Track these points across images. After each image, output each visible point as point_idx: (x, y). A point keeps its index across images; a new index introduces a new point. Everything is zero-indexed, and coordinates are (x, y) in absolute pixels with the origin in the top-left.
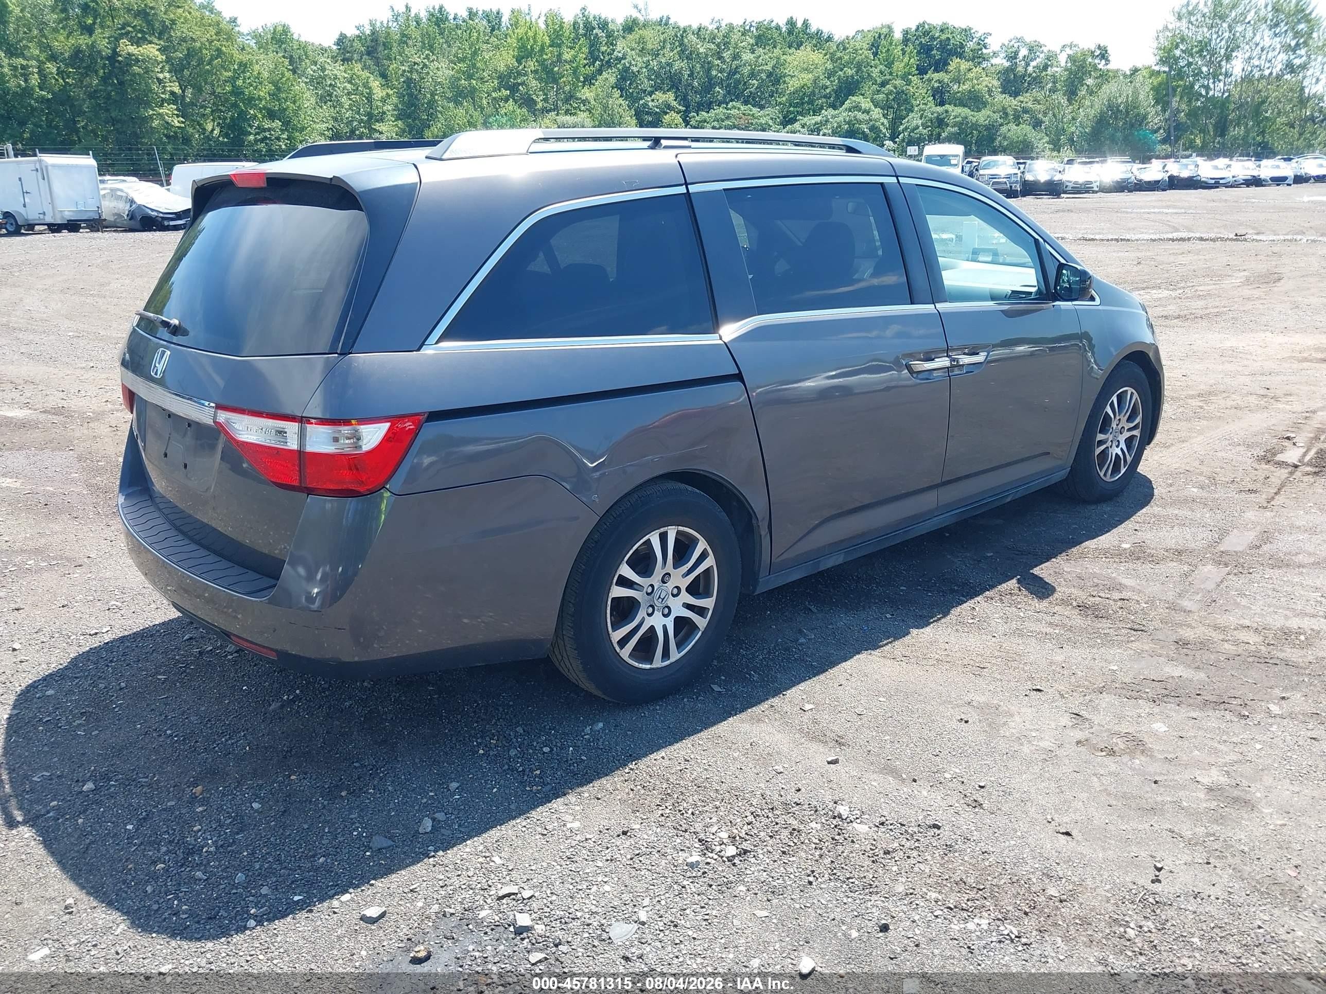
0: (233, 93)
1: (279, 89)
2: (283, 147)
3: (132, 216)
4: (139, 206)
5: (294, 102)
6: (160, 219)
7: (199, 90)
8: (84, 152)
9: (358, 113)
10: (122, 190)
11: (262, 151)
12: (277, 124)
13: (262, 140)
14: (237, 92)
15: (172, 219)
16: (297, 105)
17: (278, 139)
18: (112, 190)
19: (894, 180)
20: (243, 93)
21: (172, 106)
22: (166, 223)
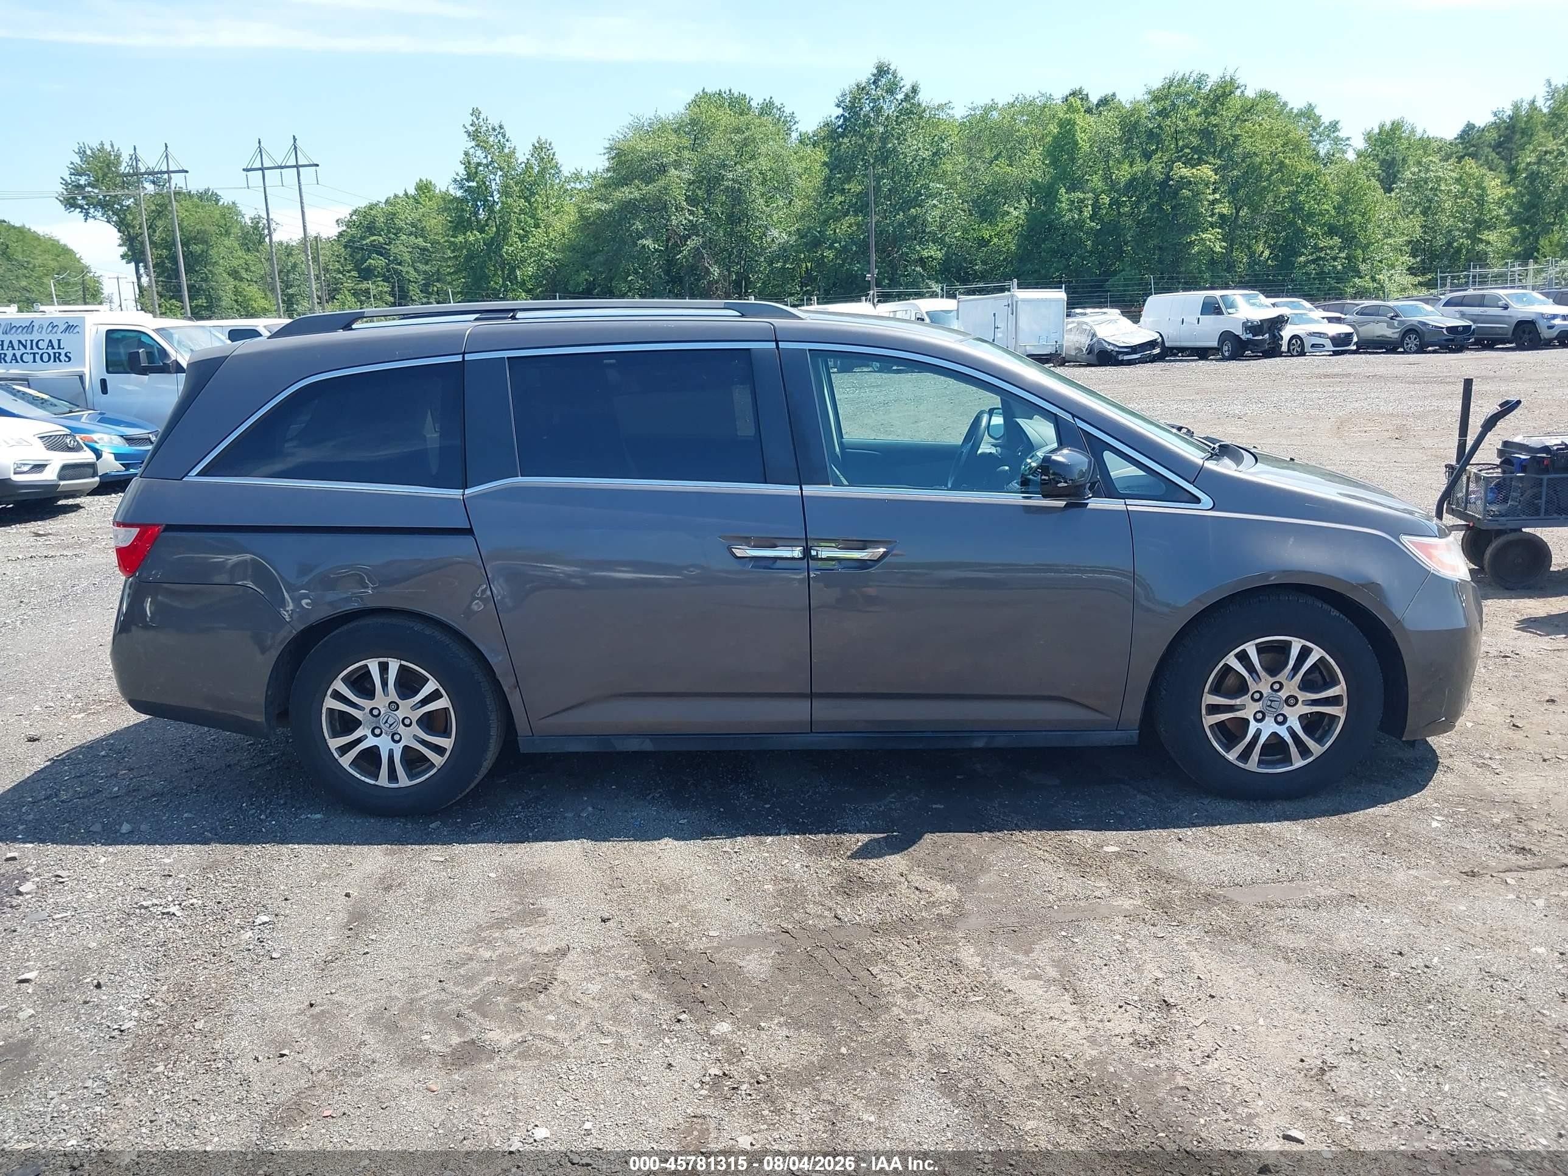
0: (1292, 209)
1: (1346, 201)
2: (1339, 267)
3: (1090, 350)
4: (1099, 341)
5: (1363, 215)
6: (1115, 354)
7: (1255, 209)
8: (1056, 285)
9: (1463, 221)
10: (1086, 323)
11: (1311, 273)
12: (1337, 240)
13: (1314, 261)
14: (1297, 208)
15: (1127, 353)
16: (1366, 217)
17: (1335, 259)
18: (1078, 324)
19: (773, 345)
20: (1302, 209)
21: (1218, 230)
22: (1120, 357)
